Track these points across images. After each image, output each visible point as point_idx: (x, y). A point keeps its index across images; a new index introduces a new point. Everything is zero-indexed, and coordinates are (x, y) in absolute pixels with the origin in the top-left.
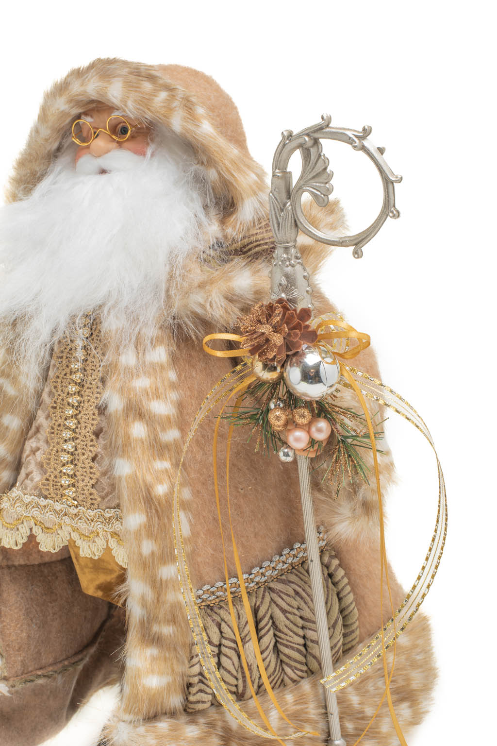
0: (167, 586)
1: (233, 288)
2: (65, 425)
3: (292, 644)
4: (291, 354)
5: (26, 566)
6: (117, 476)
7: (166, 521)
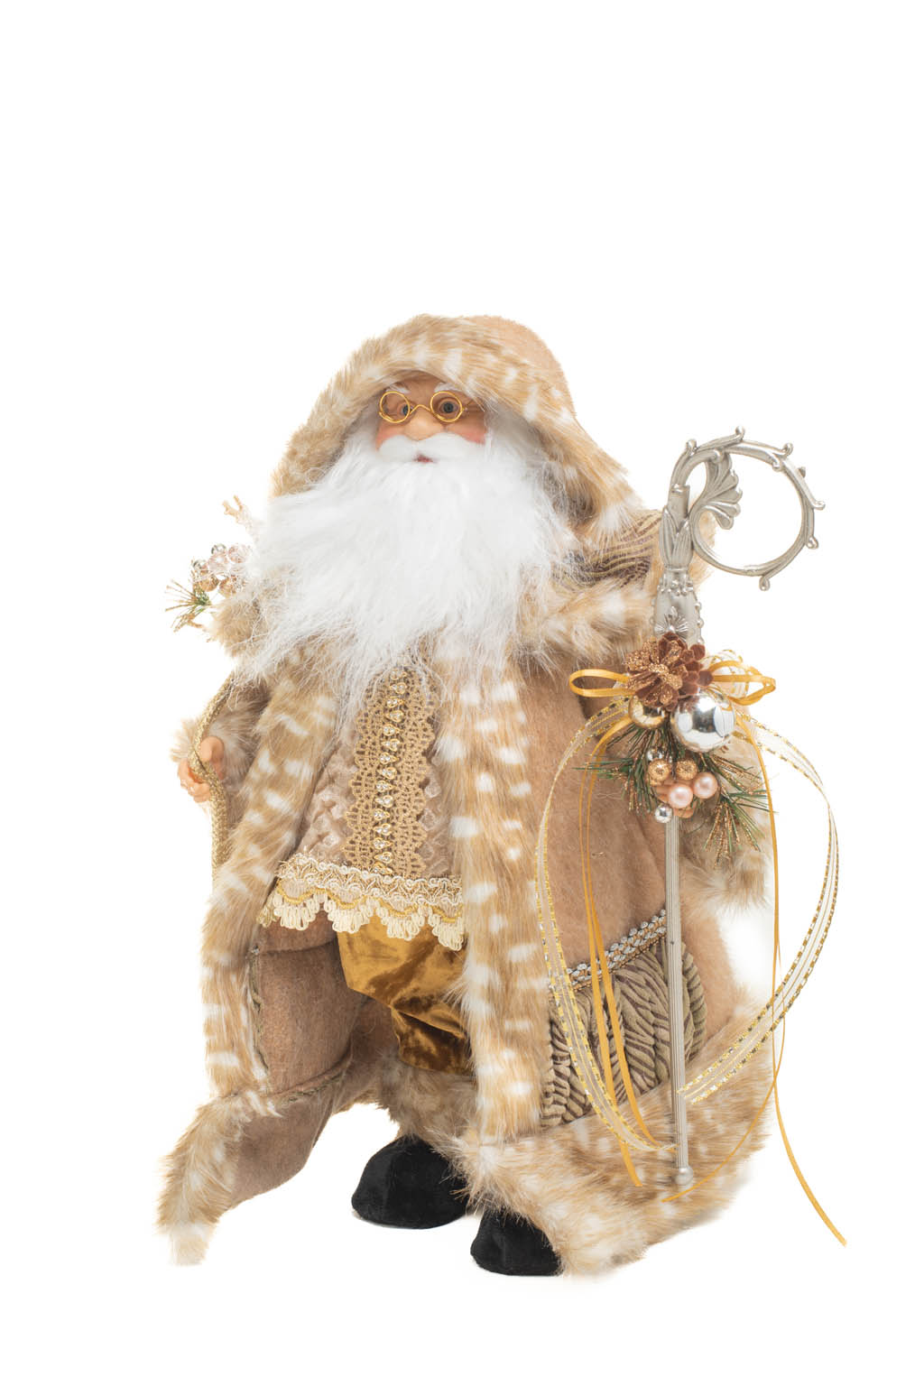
0: (517, 970)
1: (602, 615)
2: (377, 774)
3: (643, 1045)
4: (685, 697)
5: (289, 952)
6: (457, 837)
7: (518, 890)
